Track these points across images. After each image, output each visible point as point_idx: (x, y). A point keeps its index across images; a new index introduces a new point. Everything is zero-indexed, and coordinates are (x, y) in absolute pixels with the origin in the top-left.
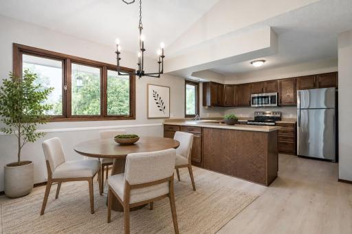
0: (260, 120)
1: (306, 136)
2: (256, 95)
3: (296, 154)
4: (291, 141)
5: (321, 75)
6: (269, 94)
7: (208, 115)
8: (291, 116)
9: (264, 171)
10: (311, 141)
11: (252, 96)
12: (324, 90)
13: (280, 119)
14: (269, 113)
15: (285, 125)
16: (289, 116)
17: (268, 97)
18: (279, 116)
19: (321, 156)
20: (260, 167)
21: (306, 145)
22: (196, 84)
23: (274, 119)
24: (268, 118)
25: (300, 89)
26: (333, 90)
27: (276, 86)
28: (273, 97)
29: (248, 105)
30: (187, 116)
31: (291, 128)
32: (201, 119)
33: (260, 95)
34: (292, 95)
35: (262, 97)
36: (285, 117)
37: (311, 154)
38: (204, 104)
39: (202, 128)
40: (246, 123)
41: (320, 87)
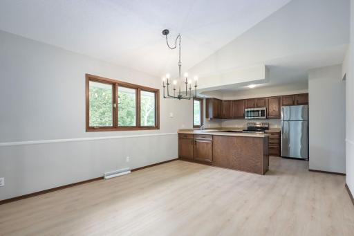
0: (252, 129)
1: (287, 141)
2: (249, 109)
3: (280, 156)
4: (276, 146)
5: (298, 95)
6: (260, 109)
7: (210, 126)
8: (276, 126)
9: (261, 164)
10: (291, 145)
11: (246, 110)
12: (301, 106)
13: (267, 128)
14: (258, 124)
15: (272, 134)
16: (275, 126)
17: (258, 111)
18: (267, 126)
19: (300, 156)
20: (258, 162)
21: (287, 149)
22: (201, 100)
23: (263, 129)
24: (258, 128)
25: (283, 105)
26: (306, 106)
27: (265, 102)
28: (263, 111)
29: (243, 117)
30: (194, 127)
31: (277, 136)
32: (206, 129)
33: (252, 109)
34: (277, 110)
35: (253, 111)
36: (271, 127)
37: (292, 155)
38: (207, 117)
39: (213, 136)
40: (241, 132)
41: (298, 104)
